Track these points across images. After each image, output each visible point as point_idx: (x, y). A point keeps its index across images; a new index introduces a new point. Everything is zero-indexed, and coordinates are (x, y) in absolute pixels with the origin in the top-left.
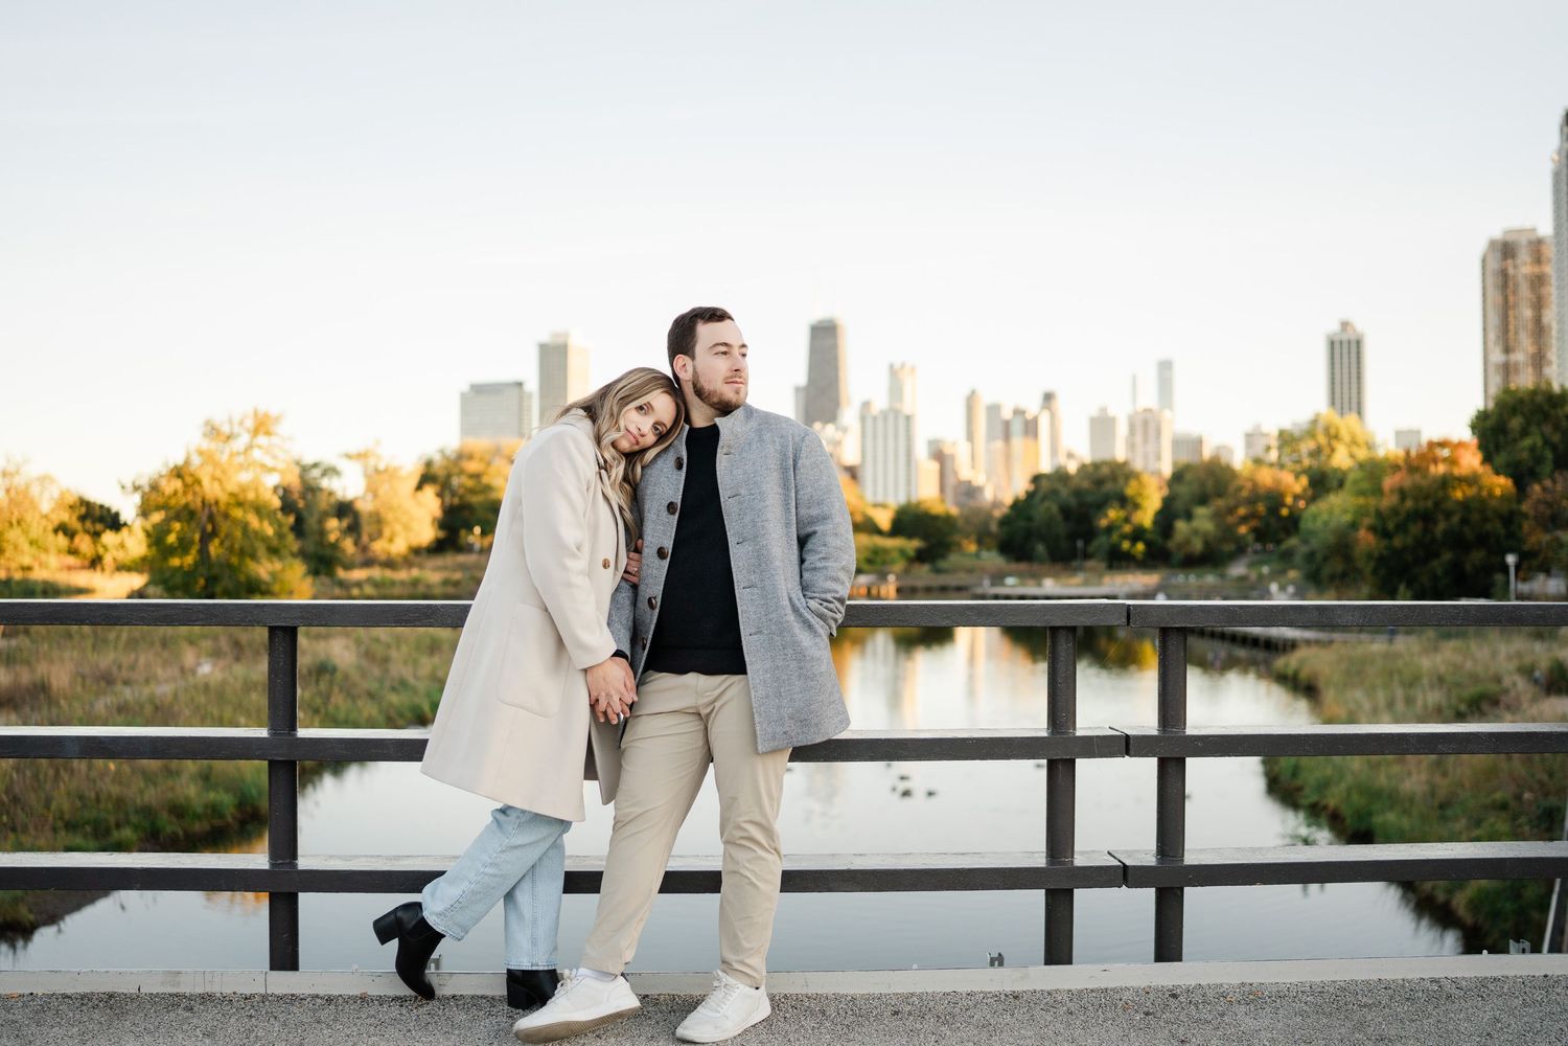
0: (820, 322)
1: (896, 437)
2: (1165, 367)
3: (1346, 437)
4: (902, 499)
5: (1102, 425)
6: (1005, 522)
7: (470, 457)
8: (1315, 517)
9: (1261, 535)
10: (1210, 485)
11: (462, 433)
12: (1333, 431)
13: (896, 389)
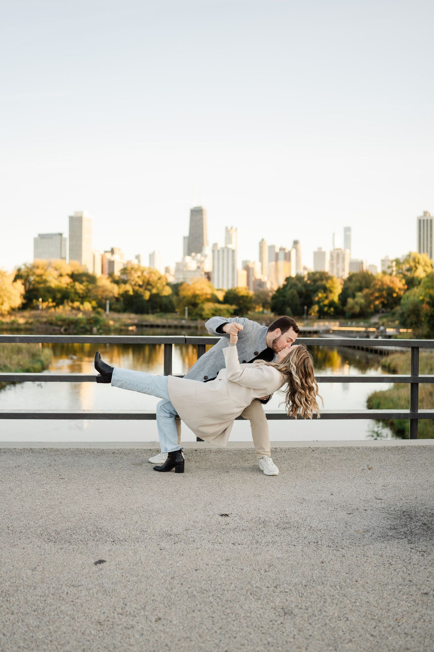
0: (195, 208)
1: (228, 259)
2: (347, 230)
3: (423, 263)
4: (230, 287)
5: (319, 255)
6: (274, 298)
7: (38, 267)
8: (408, 298)
9: (384, 305)
10: (363, 283)
11: (34, 256)
12: (417, 260)
13: (228, 239)
